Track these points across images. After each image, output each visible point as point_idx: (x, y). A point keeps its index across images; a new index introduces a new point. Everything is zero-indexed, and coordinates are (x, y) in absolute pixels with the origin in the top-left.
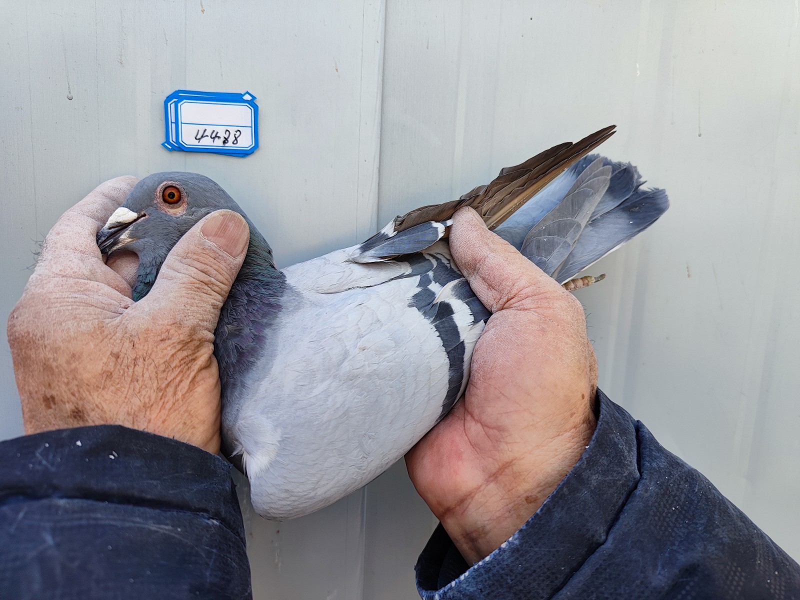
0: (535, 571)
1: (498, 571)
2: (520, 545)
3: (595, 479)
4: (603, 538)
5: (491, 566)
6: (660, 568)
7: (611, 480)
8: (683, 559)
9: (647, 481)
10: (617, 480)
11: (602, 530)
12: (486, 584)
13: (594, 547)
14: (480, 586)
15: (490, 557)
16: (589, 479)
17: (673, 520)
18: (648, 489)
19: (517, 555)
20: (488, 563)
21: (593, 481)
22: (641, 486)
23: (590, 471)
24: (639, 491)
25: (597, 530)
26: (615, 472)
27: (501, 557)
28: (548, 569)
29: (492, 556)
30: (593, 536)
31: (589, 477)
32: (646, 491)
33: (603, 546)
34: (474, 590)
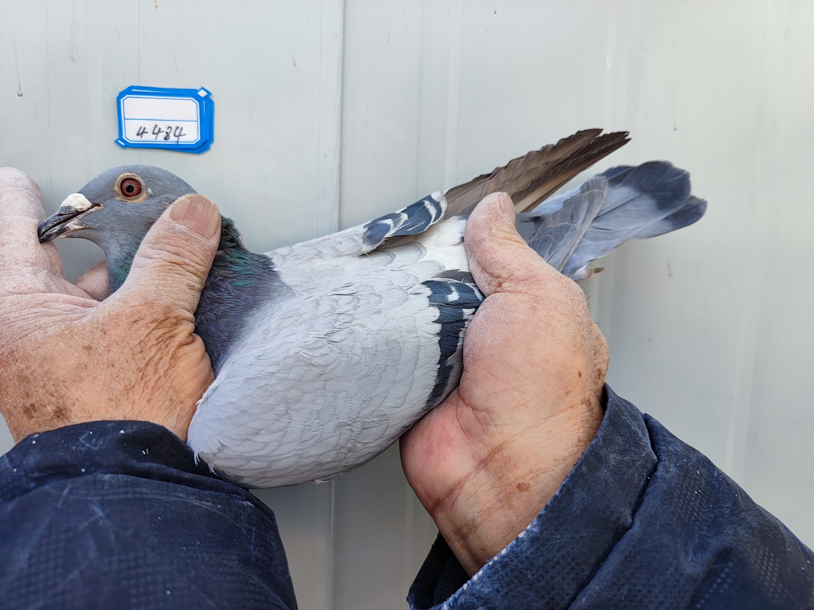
0: (558, 563)
1: (516, 565)
2: (540, 532)
3: (613, 458)
4: (630, 520)
5: (509, 560)
6: (691, 554)
7: (629, 460)
8: (715, 543)
9: (666, 462)
10: (636, 461)
11: (627, 512)
12: (503, 582)
13: (620, 531)
14: (496, 586)
15: (507, 550)
16: (607, 457)
17: (698, 504)
18: (668, 471)
19: (536, 545)
20: (504, 557)
21: (611, 460)
22: (661, 468)
23: (607, 449)
24: (660, 471)
25: (622, 513)
26: (632, 452)
27: (519, 548)
28: (573, 560)
29: (509, 548)
30: (619, 519)
31: (607, 455)
32: (668, 472)
33: (630, 531)
34: (490, 591)
